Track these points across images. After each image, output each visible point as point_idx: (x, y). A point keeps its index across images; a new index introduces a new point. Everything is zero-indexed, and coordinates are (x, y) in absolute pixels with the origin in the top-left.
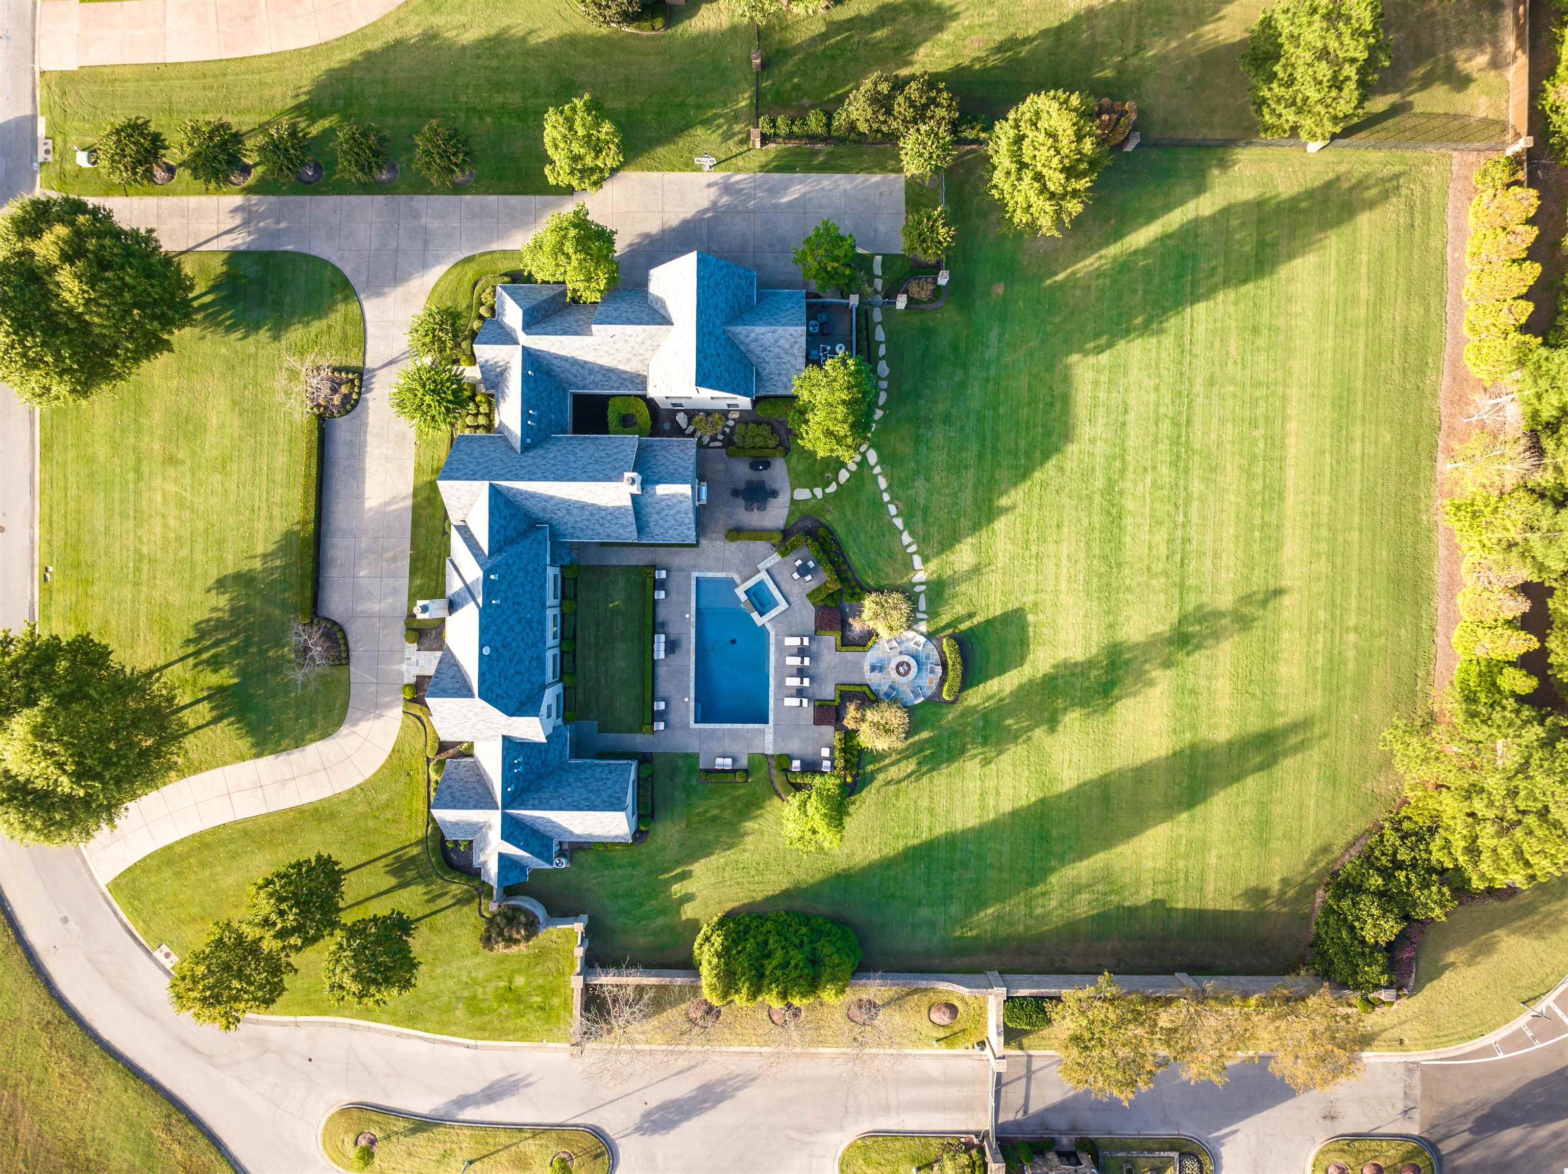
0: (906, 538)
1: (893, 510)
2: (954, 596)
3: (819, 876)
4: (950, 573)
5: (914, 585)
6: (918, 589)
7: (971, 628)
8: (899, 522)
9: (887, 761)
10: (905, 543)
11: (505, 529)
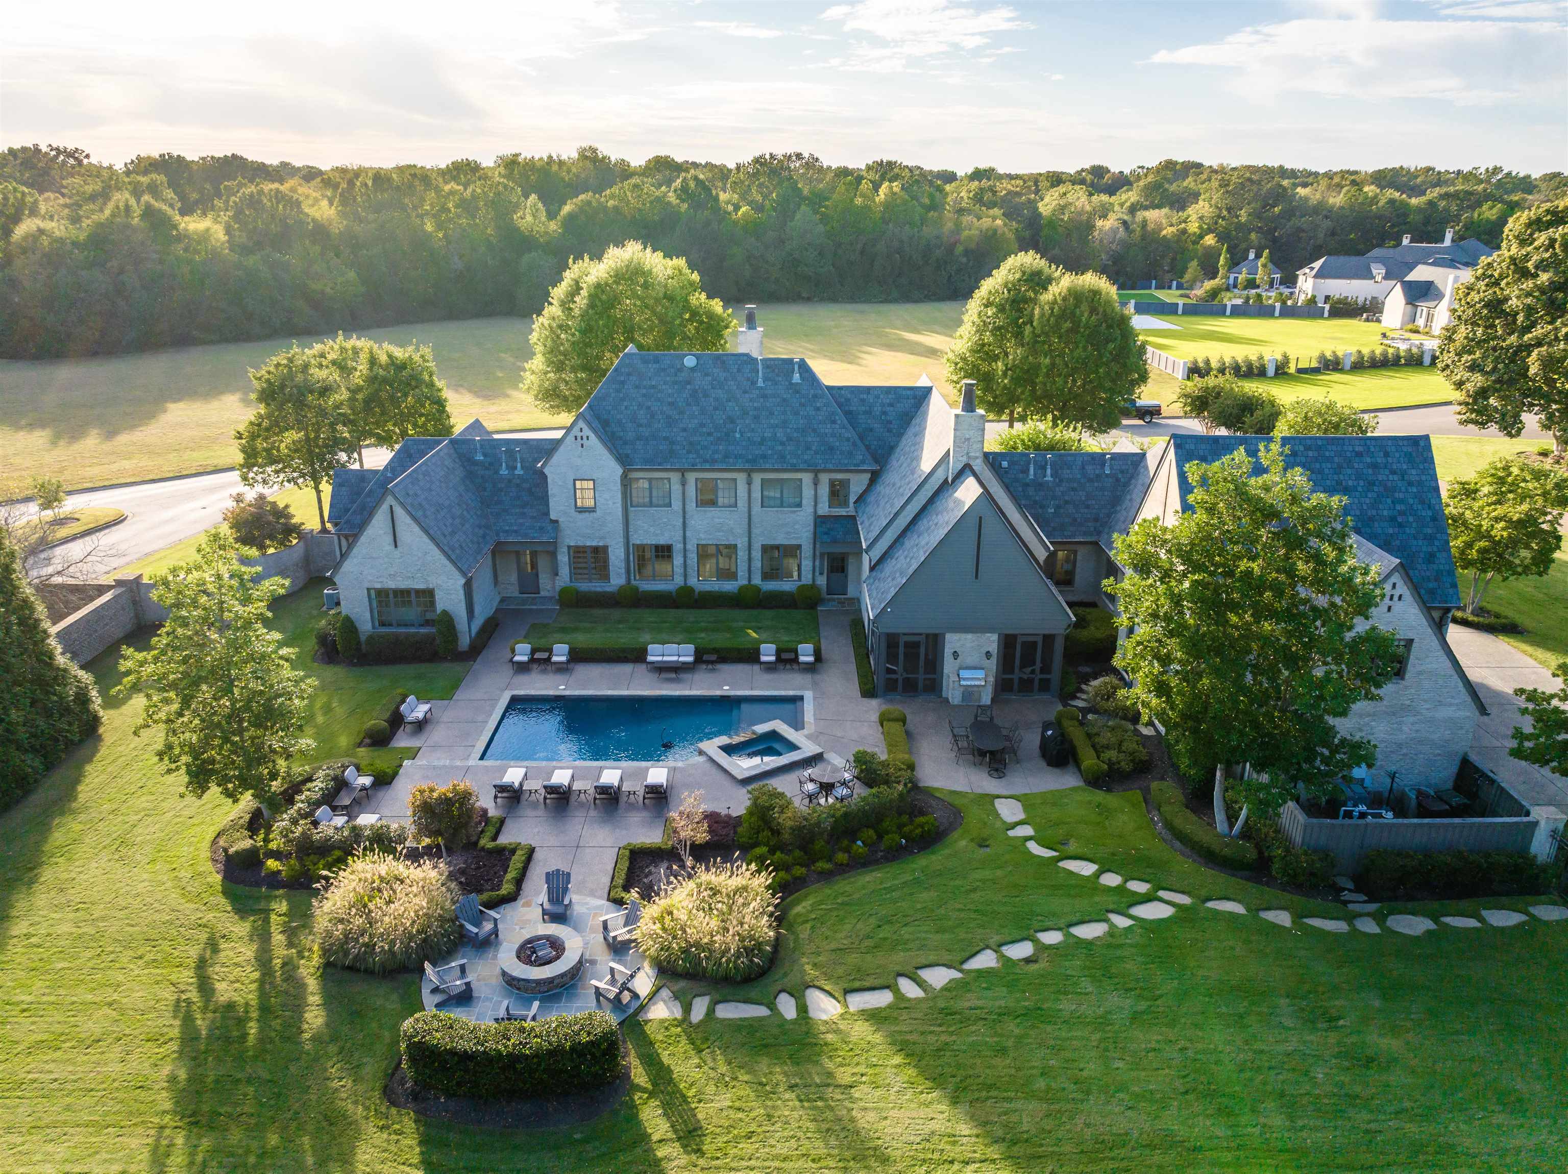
0: (938, 977)
1: (1021, 951)
2: (764, 1090)
3: (58, 837)
4: (844, 1076)
5: (798, 993)
6: (787, 1007)
7: (645, 1137)
8: (986, 960)
9: (278, 938)
10: (927, 975)
11: (868, 413)
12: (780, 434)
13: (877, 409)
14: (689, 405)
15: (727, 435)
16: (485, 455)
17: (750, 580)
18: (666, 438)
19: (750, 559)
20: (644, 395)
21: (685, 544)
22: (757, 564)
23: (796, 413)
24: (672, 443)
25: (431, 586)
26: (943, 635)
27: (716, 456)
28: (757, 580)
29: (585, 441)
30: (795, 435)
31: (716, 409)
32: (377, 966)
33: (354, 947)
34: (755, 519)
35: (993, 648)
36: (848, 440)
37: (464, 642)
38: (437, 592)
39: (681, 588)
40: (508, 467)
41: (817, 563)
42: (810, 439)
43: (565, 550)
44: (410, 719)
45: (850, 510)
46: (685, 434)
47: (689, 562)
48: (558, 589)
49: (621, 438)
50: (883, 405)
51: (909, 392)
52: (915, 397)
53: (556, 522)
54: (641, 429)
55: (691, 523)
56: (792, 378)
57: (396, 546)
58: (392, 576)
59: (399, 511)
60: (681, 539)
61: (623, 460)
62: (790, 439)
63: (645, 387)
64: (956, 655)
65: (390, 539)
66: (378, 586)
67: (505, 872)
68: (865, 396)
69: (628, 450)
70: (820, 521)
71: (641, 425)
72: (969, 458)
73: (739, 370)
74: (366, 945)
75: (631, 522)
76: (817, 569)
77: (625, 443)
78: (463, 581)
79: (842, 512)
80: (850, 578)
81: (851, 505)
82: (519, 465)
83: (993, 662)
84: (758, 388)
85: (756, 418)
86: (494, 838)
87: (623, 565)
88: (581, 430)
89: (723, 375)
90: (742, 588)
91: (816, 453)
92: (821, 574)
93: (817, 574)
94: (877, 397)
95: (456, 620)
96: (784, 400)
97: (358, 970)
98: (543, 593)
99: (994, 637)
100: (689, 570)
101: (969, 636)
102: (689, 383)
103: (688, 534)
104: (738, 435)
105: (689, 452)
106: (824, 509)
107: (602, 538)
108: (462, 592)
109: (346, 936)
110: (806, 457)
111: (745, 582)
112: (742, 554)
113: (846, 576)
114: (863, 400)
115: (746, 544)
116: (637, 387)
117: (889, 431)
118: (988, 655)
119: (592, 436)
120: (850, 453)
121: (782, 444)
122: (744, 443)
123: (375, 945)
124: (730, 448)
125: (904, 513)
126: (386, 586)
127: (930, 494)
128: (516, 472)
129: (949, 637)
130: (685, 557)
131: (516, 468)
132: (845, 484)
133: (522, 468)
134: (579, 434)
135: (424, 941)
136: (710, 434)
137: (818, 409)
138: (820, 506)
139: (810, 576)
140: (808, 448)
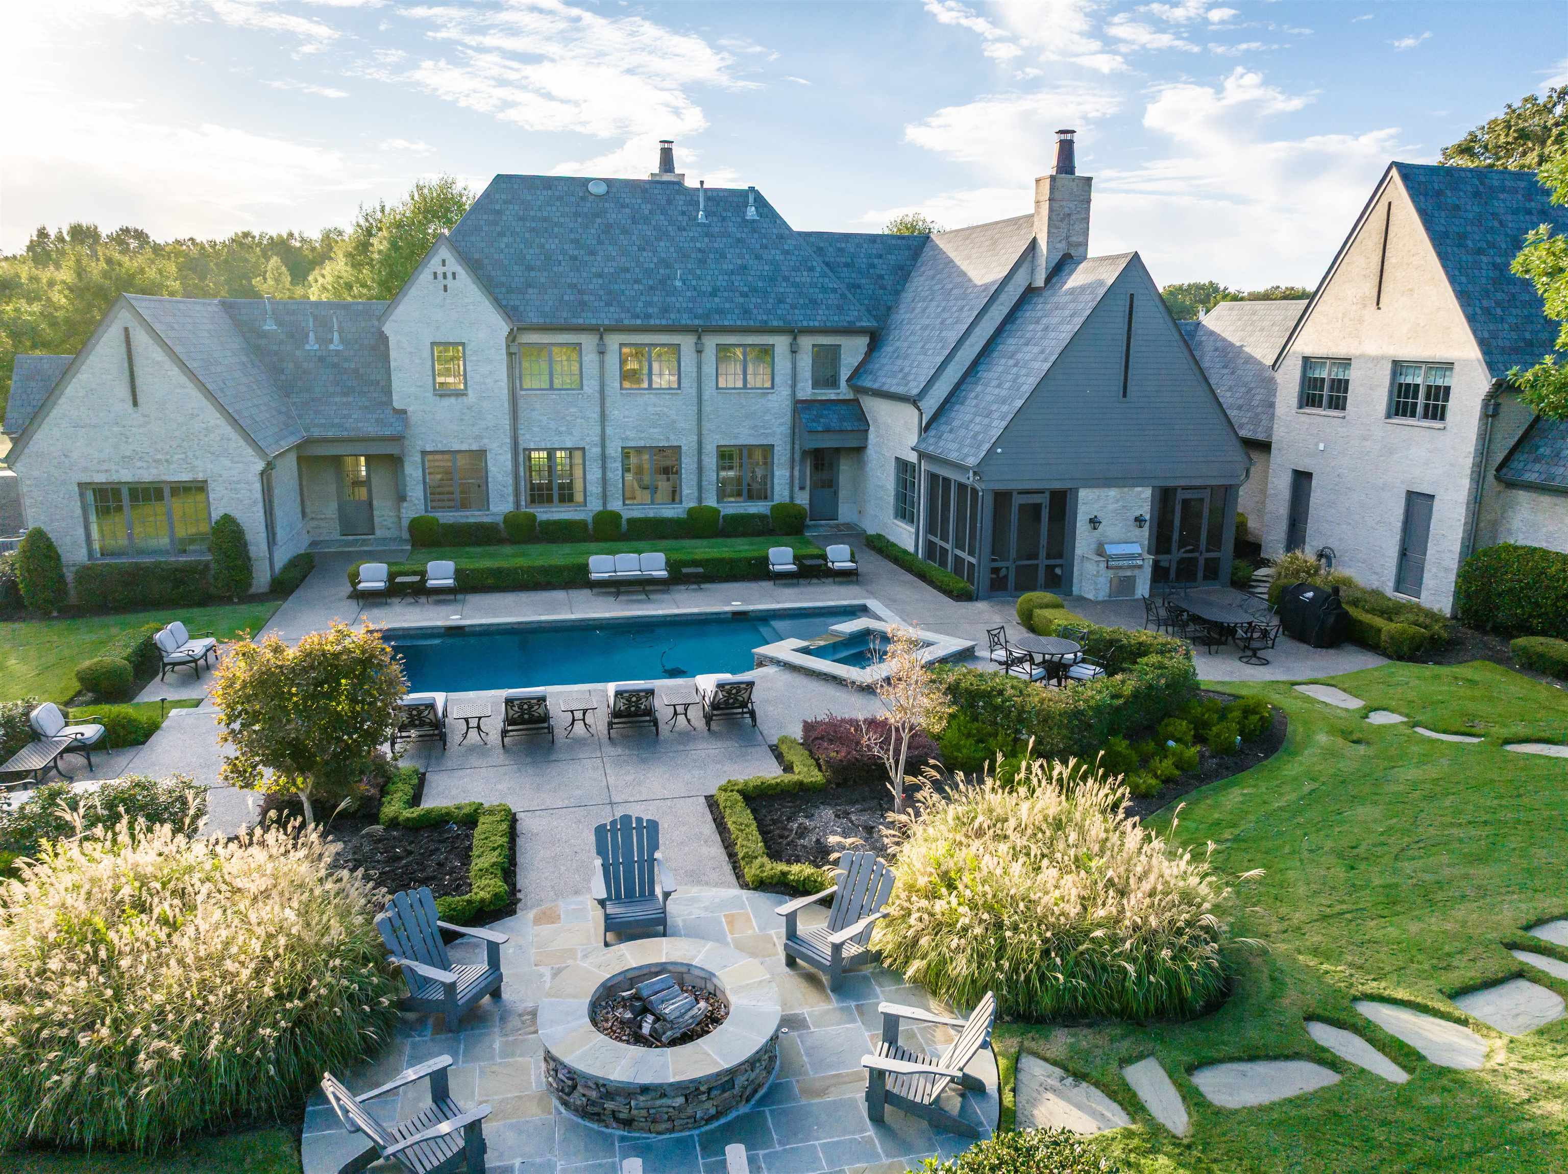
12: (737, 280)
13: (862, 262)
14: (600, 243)
15: (663, 282)
16: (280, 324)
17: (700, 499)
18: (573, 286)
19: (700, 469)
20: (532, 230)
21: (603, 446)
22: (711, 476)
23: (758, 257)
24: (581, 292)
25: (201, 477)
26: (1076, 490)
27: (650, 310)
28: (711, 501)
29: (449, 282)
30: (760, 284)
31: (642, 249)
32: (142, 1121)
33: (56, 1067)
34: (707, 408)
35: (1145, 510)
36: (834, 290)
37: (262, 578)
38: (212, 485)
39: (600, 513)
40: (318, 339)
41: (796, 473)
42: (782, 290)
43: (418, 458)
44: (176, 656)
45: (844, 392)
46: (600, 281)
47: (610, 475)
48: (405, 523)
49: (502, 285)
50: (869, 257)
51: (899, 242)
52: (909, 248)
53: (404, 412)
54: (533, 274)
55: (614, 413)
56: (745, 213)
57: (135, 403)
58: (126, 460)
59: (140, 338)
60: (597, 439)
61: (508, 311)
62: (754, 290)
63: (533, 219)
64: (1094, 522)
65: (123, 391)
66: (100, 478)
67: (466, 857)
68: (843, 245)
69: (515, 300)
70: (800, 407)
71: (530, 268)
72: (1069, 244)
73: (669, 202)
74: (104, 1056)
75: (522, 414)
76: (797, 482)
77: (510, 290)
78: (260, 465)
79: (830, 394)
80: (842, 494)
81: (843, 383)
82: (336, 335)
83: (1146, 531)
84: (699, 225)
85: (702, 262)
86: (416, 800)
87: (510, 481)
88: (444, 263)
89: (646, 209)
90: (690, 511)
91: (793, 307)
92: (802, 488)
93: (796, 488)
94: (859, 246)
95: (249, 537)
96: (739, 240)
97: (75, 1149)
98: (379, 533)
99: (1147, 493)
100: (611, 489)
101: (1113, 493)
102: (597, 215)
103: (609, 430)
104: (678, 283)
105: (609, 304)
106: (806, 391)
107: (478, 438)
108: (258, 486)
109: (31, 1042)
110: (779, 312)
111: (692, 504)
112: (688, 464)
113: (836, 493)
114: (841, 250)
115: (694, 445)
116: (521, 219)
117: (883, 288)
118: (1139, 520)
119: (461, 272)
120: (840, 308)
121: (744, 295)
122: (689, 294)
123: (132, 1052)
124: (668, 299)
125: (972, 339)
126: (115, 478)
127: (1006, 311)
128: (332, 347)
129: (1083, 493)
130: (604, 468)
131: (331, 341)
132: (835, 350)
133: (342, 340)
134: (440, 270)
135: (300, 1020)
136: (637, 281)
137: (787, 252)
138: (800, 385)
139: (786, 493)
140: (780, 301)
